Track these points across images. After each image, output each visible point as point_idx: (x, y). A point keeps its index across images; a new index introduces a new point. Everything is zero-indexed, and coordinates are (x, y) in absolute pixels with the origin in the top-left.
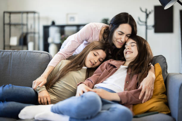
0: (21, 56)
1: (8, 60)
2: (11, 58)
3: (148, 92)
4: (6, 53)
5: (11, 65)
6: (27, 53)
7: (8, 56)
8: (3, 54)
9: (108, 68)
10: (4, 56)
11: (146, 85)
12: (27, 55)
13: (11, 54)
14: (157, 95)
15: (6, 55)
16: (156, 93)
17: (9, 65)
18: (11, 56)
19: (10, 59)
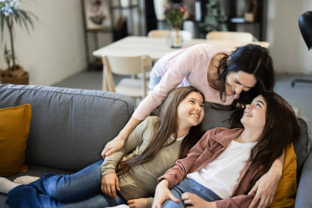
0: (87, 103)
1: (69, 109)
2: (72, 106)
3: (265, 201)
4: (64, 96)
5: (73, 117)
6: (94, 99)
7: (68, 103)
8: (60, 98)
9: (211, 144)
10: (62, 101)
11: (264, 189)
12: (95, 102)
13: (72, 99)
14: (280, 200)
15: (65, 101)
16: (279, 197)
17: (70, 117)
18: (72, 102)
19: (70, 107)
